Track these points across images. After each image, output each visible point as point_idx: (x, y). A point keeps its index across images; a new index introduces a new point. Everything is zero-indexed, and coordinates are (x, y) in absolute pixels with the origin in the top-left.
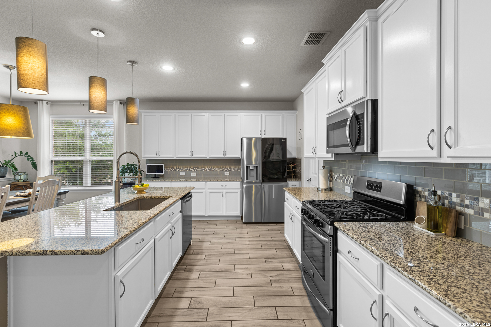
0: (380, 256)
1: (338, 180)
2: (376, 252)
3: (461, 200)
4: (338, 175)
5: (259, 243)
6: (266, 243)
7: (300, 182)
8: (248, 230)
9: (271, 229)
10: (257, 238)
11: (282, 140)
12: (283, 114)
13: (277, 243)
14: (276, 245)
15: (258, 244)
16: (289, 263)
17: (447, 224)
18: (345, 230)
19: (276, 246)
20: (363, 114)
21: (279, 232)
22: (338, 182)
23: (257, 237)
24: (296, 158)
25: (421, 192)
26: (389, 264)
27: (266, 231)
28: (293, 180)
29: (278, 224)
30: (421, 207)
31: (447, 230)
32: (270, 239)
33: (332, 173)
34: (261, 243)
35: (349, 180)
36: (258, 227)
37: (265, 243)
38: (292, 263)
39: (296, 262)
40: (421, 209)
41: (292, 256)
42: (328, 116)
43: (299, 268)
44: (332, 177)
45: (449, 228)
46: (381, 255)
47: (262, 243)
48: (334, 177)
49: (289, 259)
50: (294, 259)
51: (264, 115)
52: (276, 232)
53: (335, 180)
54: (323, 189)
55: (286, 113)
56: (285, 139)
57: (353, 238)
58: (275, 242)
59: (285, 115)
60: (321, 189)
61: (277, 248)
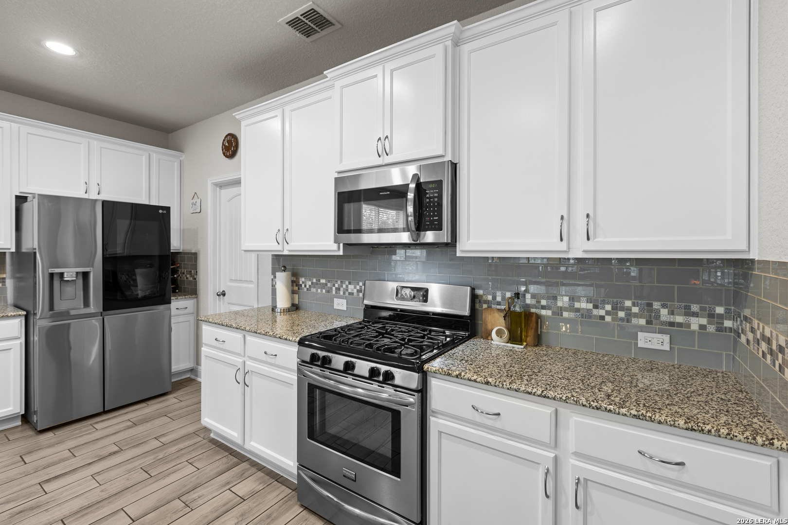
0: (564, 398)
1: (313, 290)
2: (552, 394)
3: (536, 301)
4: (314, 281)
5: (131, 466)
6: (152, 457)
7: (195, 300)
8: (71, 444)
9: (139, 418)
10: (117, 455)
11: (161, 211)
12: (149, 155)
13: (181, 446)
14: (182, 452)
15: (130, 471)
16: (242, 477)
17: (527, 332)
18: (460, 374)
19: (183, 454)
20: (440, 183)
21: (165, 419)
22: (314, 293)
23: (115, 453)
24: (181, 251)
25: (482, 296)
26: (588, 405)
27: (129, 427)
28: (181, 297)
29: (149, 403)
30: (490, 316)
31: (528, 339)
32: (156, 444)
33: (298, 279)
34: (137, 463)
35: (342, 289)
36: (96, 426)
37: (150, 459)
38: (247, 474)
39: (253, 468)
40: (489, 319)
41: (235, 460)
42: (336, 175)
43: (268, 477)
44: (299, 286)
45: (530, 336)
46: (565, 396)
47: (140, 462)
48: (303, 286)
49: (236, 470)
50: (245, 465)
51: (95, 144)
52: (158, 422)
53: (305, 289)
54: (284, 310)
55: (156, 153)
56: (168, 209)
57: (487, 383)
58: (175, 445)
59: (154, 156)
60: (281, 310)
61: (189, 457)
